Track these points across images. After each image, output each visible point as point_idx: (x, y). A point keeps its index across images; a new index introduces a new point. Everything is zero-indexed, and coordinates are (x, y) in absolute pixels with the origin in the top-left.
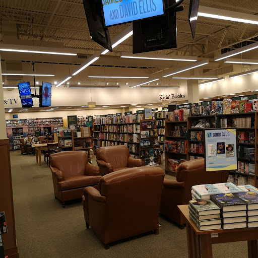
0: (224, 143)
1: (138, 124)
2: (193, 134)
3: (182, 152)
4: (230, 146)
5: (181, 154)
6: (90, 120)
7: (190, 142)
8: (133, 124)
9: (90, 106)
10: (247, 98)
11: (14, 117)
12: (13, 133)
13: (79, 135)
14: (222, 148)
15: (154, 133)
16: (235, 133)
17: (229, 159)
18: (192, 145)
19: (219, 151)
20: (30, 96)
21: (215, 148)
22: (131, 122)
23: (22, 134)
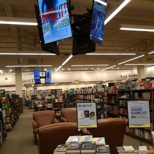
0: (88, 111)
1: (93, 94)
2: (121, 102)
3: (115, 113)
4: (92, 113)
5: (115, 115)
6: (72, 91)
7: (120, 107)
8: (91, 94)
9: (75, 82)
10: (149, 80)
11: (35, 89)
12: (32, 98)
13: (57, 101)
14: (87, 114)
15: (104, 100)
16: (95, 105)
17: (91, 121)
18: (121, 108)
19: (85, 116)
20: (39, 78)
21: (83, 114)
22: (90, 93)
23: (36, 99)
